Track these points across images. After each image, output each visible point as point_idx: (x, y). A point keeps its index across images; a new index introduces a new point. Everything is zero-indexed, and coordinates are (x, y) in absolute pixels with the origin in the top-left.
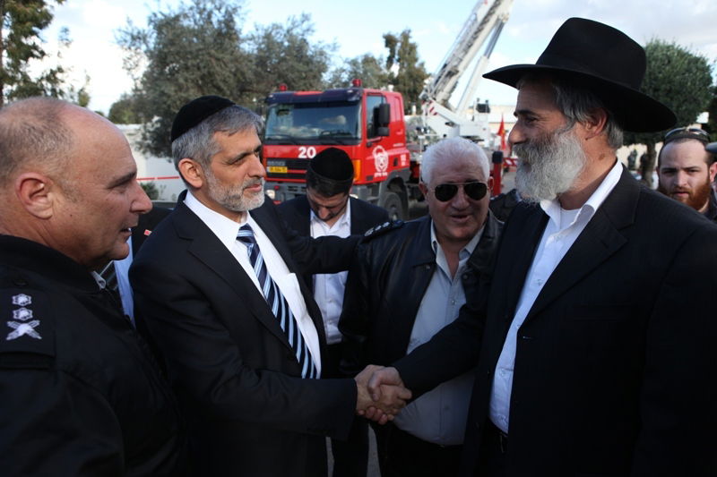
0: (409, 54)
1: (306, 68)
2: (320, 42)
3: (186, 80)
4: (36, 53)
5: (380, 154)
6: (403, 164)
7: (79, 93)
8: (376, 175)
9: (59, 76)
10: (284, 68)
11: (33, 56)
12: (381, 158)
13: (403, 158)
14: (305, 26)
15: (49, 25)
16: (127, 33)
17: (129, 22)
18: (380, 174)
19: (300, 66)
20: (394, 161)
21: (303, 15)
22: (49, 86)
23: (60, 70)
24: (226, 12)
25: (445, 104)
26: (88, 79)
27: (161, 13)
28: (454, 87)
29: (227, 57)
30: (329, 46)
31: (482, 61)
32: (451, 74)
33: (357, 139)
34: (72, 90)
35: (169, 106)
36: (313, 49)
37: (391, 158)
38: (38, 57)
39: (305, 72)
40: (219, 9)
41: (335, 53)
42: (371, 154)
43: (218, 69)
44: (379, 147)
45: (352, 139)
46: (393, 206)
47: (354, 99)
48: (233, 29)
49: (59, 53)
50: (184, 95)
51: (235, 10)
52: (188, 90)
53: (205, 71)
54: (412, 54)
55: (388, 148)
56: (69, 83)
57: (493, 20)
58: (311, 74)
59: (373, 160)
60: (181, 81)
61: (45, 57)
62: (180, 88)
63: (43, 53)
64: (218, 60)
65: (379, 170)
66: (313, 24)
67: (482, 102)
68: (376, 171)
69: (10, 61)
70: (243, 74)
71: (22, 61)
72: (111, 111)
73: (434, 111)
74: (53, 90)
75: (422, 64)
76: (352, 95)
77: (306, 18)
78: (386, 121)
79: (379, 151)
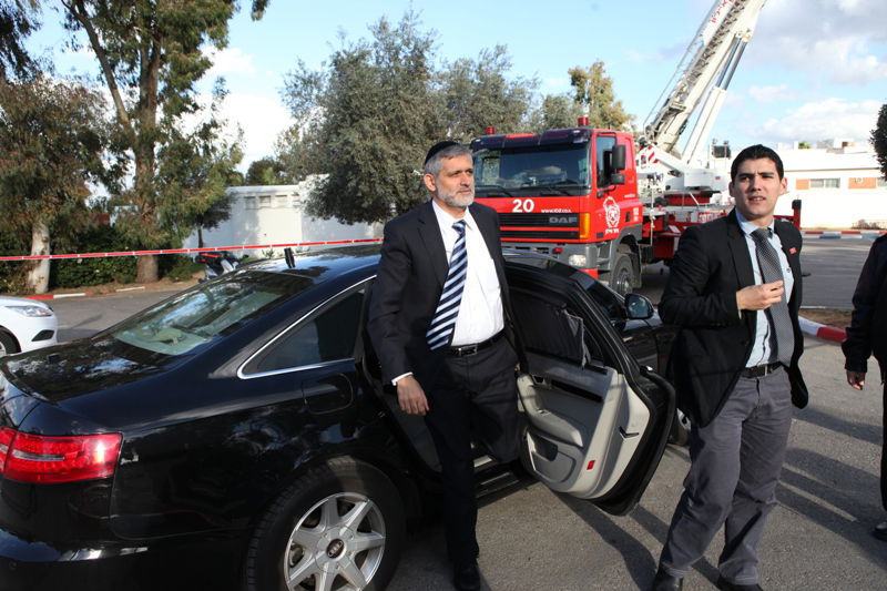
0: (602, 92)
1: (503, 109)
2: (519, 78)
3: (372, 126)
4: (189, 107)
5: (611, 207)
6: (636, 219)
7: (231, 149)
8: (607, 231)
9: (213, 130)
10: (480, 110)
11: (186, 110)
12: (612, 212)
13: (636, 211)
14: (499, 60)
15: (204, 76)
16: (297, 77)
17: (301, 64)
18: (611, 231)
19: (498, 107)
20: (626, 215)
21: (498, 47)
22: (202, 143)
23: (214, 124)
24: (415, 47)
25: (670, 149)
26: (241, 133)
27: (345, 52)
28: (683, 127)
29: (418, 99)
30: (528, 83)
31: (715, 93)
32: (674, 112)
33: (585, 188)
34: (225, 146)
35: (353, 157)
36: (510, 87)
37: (622, 210)
38: (190, 111)
39: (504, 114)
40: (407, 45)
41: (537, 91)
42: (601, 207)
43: (408, 112)
44: (610, 198)
45: (578, 188)
46: (624, 269)
47: (582, 140)
48: (422, 65)
49: (213, 105)
50: (370, 144)
51: (427, 45)
52: (373, 138)
53: (392, 116)
54: (606, 93)
55: (619, 199)
56: (222, 140)
57: (727, 40)
58: (509, 116)
59: (604, 214)
60: (367, 127)
61: (198, 111)
62: (365, 136)
63: (196, 107)
64: (407, 102)
65: (610, 226)
66: (510, 58)
67: (720, 144)
68: (607, 227)
69: (163, 116)
70: (434, 118)
71: (175, 117)
72: (250, 171)
73: (653, 159)
74: (206, 147)
75: (619, 104)
76: (579, 136)
77: (500, 50)
78: (620, 165)
79: (610, 203)
